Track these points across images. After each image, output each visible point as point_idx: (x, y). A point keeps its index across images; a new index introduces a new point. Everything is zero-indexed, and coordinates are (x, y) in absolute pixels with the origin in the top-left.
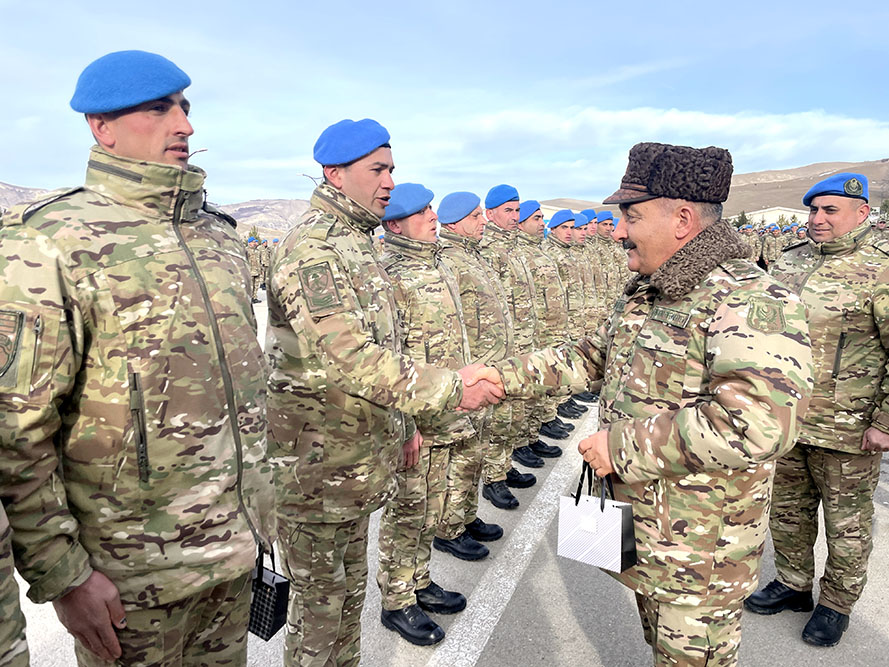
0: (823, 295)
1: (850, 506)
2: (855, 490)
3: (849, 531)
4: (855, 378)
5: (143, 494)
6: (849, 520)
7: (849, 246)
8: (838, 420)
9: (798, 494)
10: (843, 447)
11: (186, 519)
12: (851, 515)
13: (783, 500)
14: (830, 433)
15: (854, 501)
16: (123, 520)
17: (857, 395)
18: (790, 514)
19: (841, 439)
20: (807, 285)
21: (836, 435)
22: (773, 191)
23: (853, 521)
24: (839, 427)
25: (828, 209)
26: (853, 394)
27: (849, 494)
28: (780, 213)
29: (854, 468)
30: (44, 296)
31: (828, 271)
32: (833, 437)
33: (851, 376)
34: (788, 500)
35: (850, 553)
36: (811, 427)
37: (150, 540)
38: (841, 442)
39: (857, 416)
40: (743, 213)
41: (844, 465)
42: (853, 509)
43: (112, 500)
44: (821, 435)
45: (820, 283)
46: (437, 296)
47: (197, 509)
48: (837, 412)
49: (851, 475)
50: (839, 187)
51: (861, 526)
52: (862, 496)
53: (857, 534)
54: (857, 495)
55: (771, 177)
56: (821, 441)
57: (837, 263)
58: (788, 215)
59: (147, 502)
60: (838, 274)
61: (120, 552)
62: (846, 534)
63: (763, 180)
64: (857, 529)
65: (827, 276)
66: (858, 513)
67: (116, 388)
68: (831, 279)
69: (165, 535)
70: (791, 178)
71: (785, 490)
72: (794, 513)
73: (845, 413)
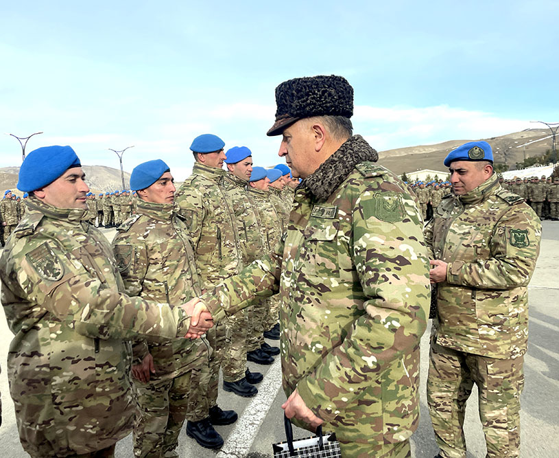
0: (462, 236)
1: (497, 402)
2: (499, 387)
3: (498, 421)
4: (490, 299)
5: (220, 263)
6: (496, 413)
7: (479, 197)
8: (481, 332)
9: (453, 387)
10: (487, 354)
11: (230, 271)
12: (498, 408)
13: (441, 391)
14: (476, 342)
15: (500, 398)
16: (214, 271)
17: (493, 312)
18: (445, 404)
19: (485, 347)
20: (451, 228)
21: (481, 344)
22: (424, 159)
23: (501, 414)
24: (482, 337)
25: (460, 171)
26: (490, 312)
27: (495, 391)
28: (428, 173)
29: (496, 369)
30: (198, 206)
31: (466, 217)
32: (479, 346)
33: (487, 298)
34: (445, 391)
35: (498, 441)
36: (463, 337)
37: (221, 277)
38: (485, 349)
39: (496, 328)
40: (404, 174)
41: (489, 367)
42: (499, 405)
43: (211, 265)
44: (469, 344)
45: (460, 226)
46: (270, 213)
47: (232, 269)
48: (480, 325)
49: (494, 375)
50: (465, 154)
51: (509, 420)
52: (506, 394)
53: (505, 425)
54: (501, 392)
55: (421, 150)
56: (470, 349)
57: (472, 210)
58: (432, 174)
59: (221, 266)
60: (472, 219)
61: (213, 281)
62: (495, 424)
63: (417, 152)
64: (505, 422)
65: (465, 220)
66: (505, 408)
67: (214, 232)
68: (467, 223)
69: (225, 276)
70: (434, 150)
71: (443, 382)
72: (447, 403)
73: (486, 326)
